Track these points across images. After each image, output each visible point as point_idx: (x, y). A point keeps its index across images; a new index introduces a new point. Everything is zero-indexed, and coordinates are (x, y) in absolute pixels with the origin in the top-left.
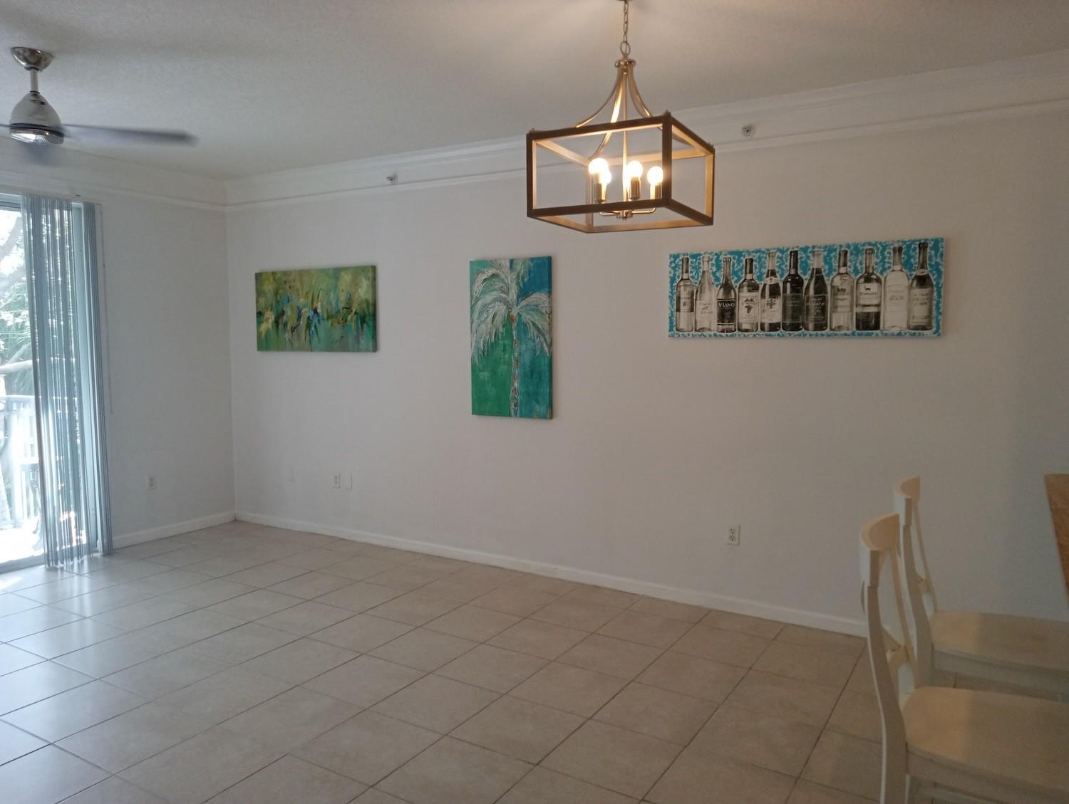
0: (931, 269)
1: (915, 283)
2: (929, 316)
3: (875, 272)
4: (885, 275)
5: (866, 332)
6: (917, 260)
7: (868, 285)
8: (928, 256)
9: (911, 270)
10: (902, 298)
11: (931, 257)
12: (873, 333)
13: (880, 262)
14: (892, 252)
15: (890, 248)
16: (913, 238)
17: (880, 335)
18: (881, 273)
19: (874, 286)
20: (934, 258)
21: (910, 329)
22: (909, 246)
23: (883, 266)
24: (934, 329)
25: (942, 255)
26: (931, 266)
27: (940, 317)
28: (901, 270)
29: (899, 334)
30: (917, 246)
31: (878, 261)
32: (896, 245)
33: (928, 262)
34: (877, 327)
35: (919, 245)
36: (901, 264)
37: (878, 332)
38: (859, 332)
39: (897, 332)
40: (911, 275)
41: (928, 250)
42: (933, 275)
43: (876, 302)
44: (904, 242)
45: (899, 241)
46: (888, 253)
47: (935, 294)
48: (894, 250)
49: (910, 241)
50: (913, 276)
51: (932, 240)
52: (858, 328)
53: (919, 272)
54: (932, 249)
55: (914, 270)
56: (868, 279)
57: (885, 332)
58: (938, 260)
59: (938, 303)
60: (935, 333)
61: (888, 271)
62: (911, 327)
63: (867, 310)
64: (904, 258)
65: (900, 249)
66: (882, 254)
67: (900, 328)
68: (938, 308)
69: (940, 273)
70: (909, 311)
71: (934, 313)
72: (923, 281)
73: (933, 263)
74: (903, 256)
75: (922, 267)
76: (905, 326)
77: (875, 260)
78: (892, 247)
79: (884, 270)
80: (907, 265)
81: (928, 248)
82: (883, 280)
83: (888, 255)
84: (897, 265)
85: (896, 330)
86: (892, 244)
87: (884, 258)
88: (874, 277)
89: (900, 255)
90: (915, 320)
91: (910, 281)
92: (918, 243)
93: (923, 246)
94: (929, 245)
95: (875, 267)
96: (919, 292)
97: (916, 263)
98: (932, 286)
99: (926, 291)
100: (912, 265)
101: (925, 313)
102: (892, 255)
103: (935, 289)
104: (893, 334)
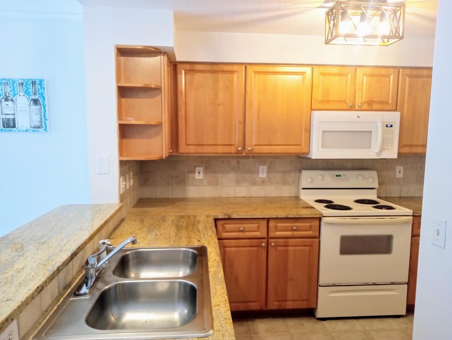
0: (39, 96)
1: (32, 102)
2: (41, 121)
3: (10, 96)
4: (15, 97)
5: (9, 129)
6: (32, 90)
7: (7, 103)
8: (37, 89)
9: (29, 95)
10: (26, 110)
11: (38, 89)
12: (12, 130)
13: (12, 90)
14: (18, 85)
15: (17, 83)
16: (28, 78)
17: (16, 131)
18: (14, 96)
19: (10, 103)
20: (40, 90)
21: (32, 128)
22: (27, 82)
23: (14, 92)
24: (44, 128)
25: (44, 88)
26: (39, 94)
27: (46, 122)
28: (24, 95)
29: (27, 130)
30: (31, 83)
31: (11, 89)
32: (20, 82)
33: (37, 92)
34: (14, 126)
35: (32, 82)
36: (24, 92)
37: (15, 129)
38: (5, 129)
39: (25, 130)
40: (29, 98)
41: (37, 86)
42: (41, 99)
43: (12, 112)
44: (24, 80)
45: (21, 79)
46: (16, 85)
47: (43, 109)
48: (19, 84)
49: (27, 79)
50: (31, 99)
51: (38, 80)
52: (4, 127)
53: (34, 97)
54: (38, 85)
55: (31, 96)
56: (7, 100)
57: (19, 129)
58: (42, 91)
59: (45, 114)
60: (44, 130)
61: (17, 95)
62: (32, 127)
63: (8, 117)
64: (25, 89)
65: (22, 84)
66: (13, 86)
67: (27, 127)
68: (45, 117)
69: (44, 98)
70: (31, 118)
71: (43, 119)
72: (36, 102)
73: (40, 93)
74: (24, 88)
75: (35, 95)
76: (29, 126)
77: (10, 89)
78: (18, 82)
79: (15, 95)
80: (27, 93)
81: (37, 84)
82: (15, 100)
83: (16, 87)
84: (21, 92)
85: (25, 129)
86: (18, 81)
87: (14, 88)
88: (9, 98)
89: (22, 87)
90: (34, 123)
91: (29, 101)
92: (31, 81)
93: (34, 83)
94: (37, 83)
95: (10, 93)
96: (34, 108)
97: (31, 92)
98: (41, 104)
99: (38, 107)
100: (29, 93)
101: (39, 120)
102: (18, 87)
103: (42, 107)
104: (23, 131)
